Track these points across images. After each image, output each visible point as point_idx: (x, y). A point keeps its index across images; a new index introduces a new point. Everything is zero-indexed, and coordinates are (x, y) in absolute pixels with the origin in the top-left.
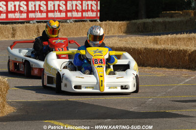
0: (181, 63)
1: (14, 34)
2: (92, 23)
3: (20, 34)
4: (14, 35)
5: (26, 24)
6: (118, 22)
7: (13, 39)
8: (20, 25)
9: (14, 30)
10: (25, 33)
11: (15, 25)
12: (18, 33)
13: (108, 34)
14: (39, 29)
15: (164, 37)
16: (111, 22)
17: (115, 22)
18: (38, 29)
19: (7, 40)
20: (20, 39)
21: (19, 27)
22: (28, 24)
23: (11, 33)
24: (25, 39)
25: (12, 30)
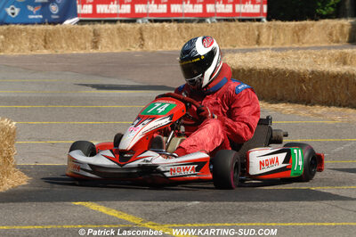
1: (96, 42)
2: (244, 23)
3: (107, 43)
4: (95, 45)
5: (119, 24)
6: (293, 23)
7: (95, 51)
8: (108, 26)
9: (96, 34)
10: (117, 41)
11: (98, 26)
12: (104, 41)
13: (273, 44)
14: (144, 33)
16: (279, 23)
17: (287, 23)
18: (141, 34)
19: (82, 52)
20: (108, 51)
21: (106, 30)
22: (123, 24)
23: (90, 39)
24: (116, 51)
25: (92, 34)
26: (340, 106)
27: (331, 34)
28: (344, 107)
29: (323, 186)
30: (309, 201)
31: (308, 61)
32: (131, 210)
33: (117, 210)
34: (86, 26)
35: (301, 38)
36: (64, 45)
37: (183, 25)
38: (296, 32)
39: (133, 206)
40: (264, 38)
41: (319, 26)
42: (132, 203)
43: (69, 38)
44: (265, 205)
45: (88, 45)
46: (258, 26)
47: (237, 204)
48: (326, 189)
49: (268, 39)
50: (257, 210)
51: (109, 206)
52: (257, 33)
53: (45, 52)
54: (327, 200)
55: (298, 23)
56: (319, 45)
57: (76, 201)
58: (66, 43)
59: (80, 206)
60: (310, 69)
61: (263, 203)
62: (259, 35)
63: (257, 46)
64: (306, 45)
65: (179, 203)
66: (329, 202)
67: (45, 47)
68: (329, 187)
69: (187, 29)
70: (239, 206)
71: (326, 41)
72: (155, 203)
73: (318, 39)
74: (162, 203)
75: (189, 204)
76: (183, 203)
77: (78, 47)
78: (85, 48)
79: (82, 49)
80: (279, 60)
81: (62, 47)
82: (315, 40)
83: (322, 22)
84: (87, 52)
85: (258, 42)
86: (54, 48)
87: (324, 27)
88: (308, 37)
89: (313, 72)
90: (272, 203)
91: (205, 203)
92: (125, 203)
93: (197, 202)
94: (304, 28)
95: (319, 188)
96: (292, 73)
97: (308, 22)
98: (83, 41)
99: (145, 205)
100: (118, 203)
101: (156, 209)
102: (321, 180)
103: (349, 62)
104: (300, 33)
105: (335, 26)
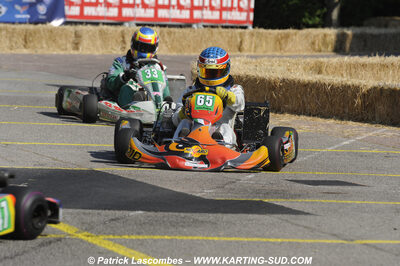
1: (77, 44)
3: (89, 45)
4: (76, 46)
5: (101, 26)
6: (276, 31)
7: (76, 52)
8: (90, 27)
9: (77, 35)
10: (99, 42)
11: (80, 27)
12: (85, 43)
13: (254, 52)
14: (126, 36)
16: (262, 30)
17: (270, 31)
18: (123, 37)
19: (62, 53)
20: (89, 53)
21: (88, 32)
22: (105, 27)
23: (71, 40)
24: (97, 53)
25: (73, 35)
26: (310, 115)
27: (313, 43)
28: (314, 116)
29: (277, 198)
35: (283, 45)
36: (45, 46)
37: (166, 30)
38: (278, 41)
40: (246, 45)
41: (302, 35)
42: (70, 210)
43: (50, 38)
44: (211, 217)
45: (69, 46)
46: (241, 34)
47: (182, 215)
49: (250, 47)
52: (239, 40)
53: (25, 51)
55: (281, 31)
56: (301, 53)
58: (47, 43)
60: (281, 77)
62: (241, 42)
63: (239, 53)
64: (288, 54)
65: (121, 212)
66: (280, 216)
67: (25, 46)
68: (283, 200)
69: (170, 33)
70: (184, 217)
71: (307, 50)
73: (301, 48)
74: (103, 212)
75: (132, 213)
76: (126, 213)
77: (59, 47)
78: (66, 49)
79: (63, 50)
81: (42, 48)
82: (298, 48)
83: (304, 32)
84: (67, 53)
85: (240, 50)
86: (34, 47)
87: (307, 36)
88: (290, 45)
89: (284, 80)
90: (220, 215)
91: (149, 213)
93: (140, 212)
94: (287, 36)
96: (263, 80)
97: (291, 31)
98: (64, 42)
102: (276, 192)
103: (324, 71)
104: (283, 42)
105: (318, 35)
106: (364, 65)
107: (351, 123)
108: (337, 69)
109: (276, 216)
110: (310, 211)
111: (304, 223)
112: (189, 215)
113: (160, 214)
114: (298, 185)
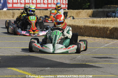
0: (105, 35)
1: (13, 16)
6: (76, 11)
7: (13, 19)
8: (17, 11)
11: (14, 11)
12: (16, 16)
15: (98, 19)
16: (72, 10)
17: (74, 10)
22: (22, 10)
25: (12, 13)
26: (93, 37)
27: (88, 14)
28: (94, 37)
29: (90, 63)
30: (86, 68)
31: (82, 22)
32: (27, 70)
33: (22, 70)
34: (10, 11)
35: (79, 15)
36: (3, 17)
37: (41, 11)
38: (77, 14)
39: (28, 69)
41: (84, 12)
42: (27, 68)
43: (5, 14)
44: (71, 69)
45: (11, 17)
47: (62, 68)
48: (91, 64)
50: (69, 71)
51: (20, 69)
54: (92, 67)
55: (78, 11)
56: (84, 18)
57: (9, 67)
59: (10, 69)
60: (83, 25)
61: (71, 68)
64: (80, 18)
65: (43, 68)
66: (93, 68)
68: (92, 63)
69: (43, 12)
70: (63, 69)
71: (86, 16)
72: (35, 68)
73: (84, 16)
74: (37, 68)
75: (46, 68)
76: (44, 68)
78: (10, 18)
79: (9, 18)
80: (73, 22)
82: (83, 16)
83: (85, 10)
87: (86, 12)
88: (81, 15)
89: (84, 26)
90: (74, 68)
91: (52, 68)
92: (25, 68)
93: (49, 68)
94: (80, 12)
95: (89, 64)
96: (78, 26)
97: (81, 10)
98: (9, 15)
99: (32, 69)
100: (23, 68)
101: (35, 70)
102: (89, 61)
103: (95, 23)
104: (78, 14)
105: (89, 12)
106: (108, 21)
107: (106, 39)
108: (99, 22)
109: (91, 68)
110: (102, 67)
111: (101, 70)
112: (64, 68)
113: (55, 69)
114: (95, 59)
